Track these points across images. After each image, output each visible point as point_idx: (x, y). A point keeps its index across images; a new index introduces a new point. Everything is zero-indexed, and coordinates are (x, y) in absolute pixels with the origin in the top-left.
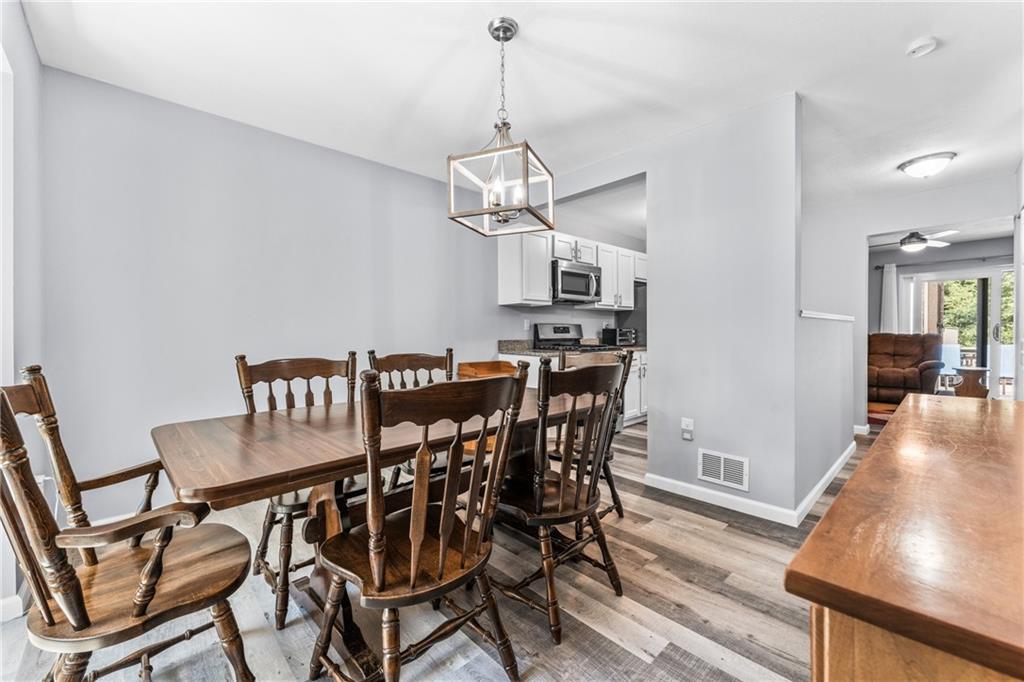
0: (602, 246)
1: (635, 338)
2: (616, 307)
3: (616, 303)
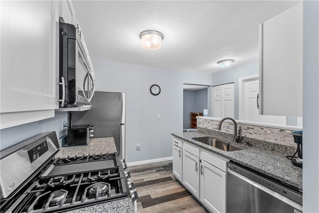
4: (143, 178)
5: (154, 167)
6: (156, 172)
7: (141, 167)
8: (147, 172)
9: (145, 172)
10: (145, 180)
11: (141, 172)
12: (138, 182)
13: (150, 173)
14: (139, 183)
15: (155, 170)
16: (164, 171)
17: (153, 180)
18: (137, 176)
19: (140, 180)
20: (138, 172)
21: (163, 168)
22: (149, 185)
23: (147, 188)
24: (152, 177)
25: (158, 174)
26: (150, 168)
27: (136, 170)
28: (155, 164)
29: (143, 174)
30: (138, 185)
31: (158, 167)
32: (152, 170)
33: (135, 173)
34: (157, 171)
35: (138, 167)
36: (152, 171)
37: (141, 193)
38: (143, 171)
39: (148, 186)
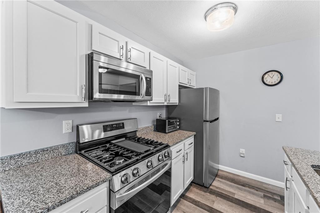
0: (154, 54)
1: (179, 125)
2: (166, 104)
3: (166, 100)
4: (236, 192)
5: (264, 189)
6: (261, 197)
7: (244, 179)
8: (247, 189)
9: (243, 188)
10: (236, 197)
11: (239, 185)
12: (226, 193)
13: (250, 192)
14: (226, 195)
15: (262, 194)
16: (277, 203)
17: (246, 203)
18: (230, 186)
19: (230, 192)
20: (235, 183)
21: (280, 199)
22: (236, 204)
23: (232, 206)
24: (249, 199)
25: (262, 201)
26: (256, 187)
27: (234, 179)
28: (270, 187)
29: (239, 189)
30: (223, 196)
31: (271, 193)
32: (257, 190)
33: (231, 182)
34: (265, 196)
35: (240, 178)
36: (256, 192)
37: (219, 206)
38: (243, 185)
39: (234, 205)
